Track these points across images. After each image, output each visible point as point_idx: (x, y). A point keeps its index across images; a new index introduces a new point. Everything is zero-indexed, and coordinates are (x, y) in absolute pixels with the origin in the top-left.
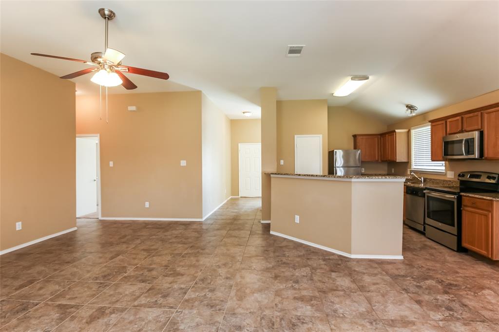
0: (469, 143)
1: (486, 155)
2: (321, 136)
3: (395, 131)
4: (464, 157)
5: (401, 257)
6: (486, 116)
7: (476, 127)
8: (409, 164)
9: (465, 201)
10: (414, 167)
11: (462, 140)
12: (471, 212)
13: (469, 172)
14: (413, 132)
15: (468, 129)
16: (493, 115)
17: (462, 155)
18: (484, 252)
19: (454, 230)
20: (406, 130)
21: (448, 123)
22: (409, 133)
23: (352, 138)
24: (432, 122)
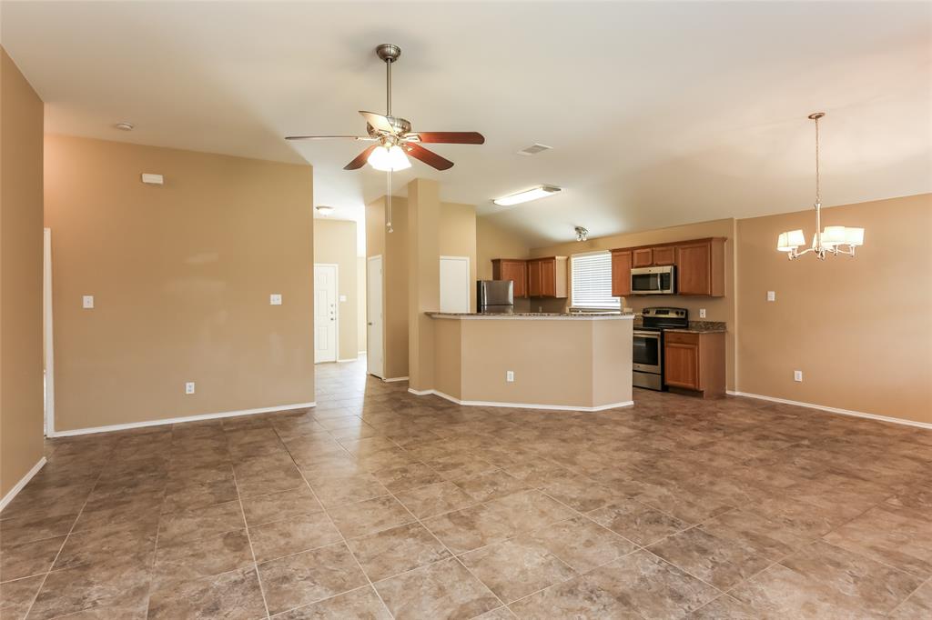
0: (664, 277)
1: (680, 290)
2: (468, 259)
3: (554, 258)
4: (659, 292)
5: (631, 403)
6: (680, 251)
7: (669, 262)
8: (568, 301)
9: (668, 338)
10: (574, 304)
11: (657, 274)
12: (676, 348)
13: (654, 308)
14: (573, 260)
15: (659, 263)
16: (688, 251)
17: (657, 289)
18: (691, 385)
19: (657, 369)
20: (565, 257)
21: (635, 256)
22: (568, 260)
23: (491, 264)
24: (613, 251)
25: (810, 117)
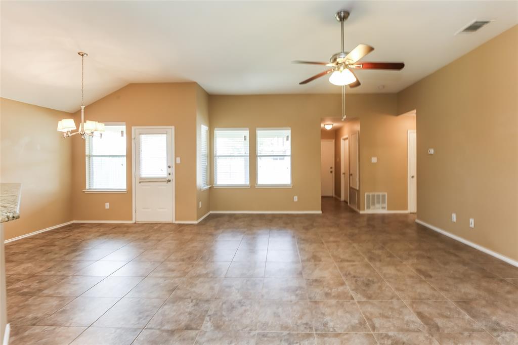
25: (79, 53)
